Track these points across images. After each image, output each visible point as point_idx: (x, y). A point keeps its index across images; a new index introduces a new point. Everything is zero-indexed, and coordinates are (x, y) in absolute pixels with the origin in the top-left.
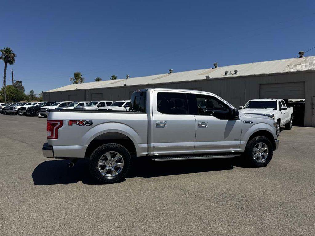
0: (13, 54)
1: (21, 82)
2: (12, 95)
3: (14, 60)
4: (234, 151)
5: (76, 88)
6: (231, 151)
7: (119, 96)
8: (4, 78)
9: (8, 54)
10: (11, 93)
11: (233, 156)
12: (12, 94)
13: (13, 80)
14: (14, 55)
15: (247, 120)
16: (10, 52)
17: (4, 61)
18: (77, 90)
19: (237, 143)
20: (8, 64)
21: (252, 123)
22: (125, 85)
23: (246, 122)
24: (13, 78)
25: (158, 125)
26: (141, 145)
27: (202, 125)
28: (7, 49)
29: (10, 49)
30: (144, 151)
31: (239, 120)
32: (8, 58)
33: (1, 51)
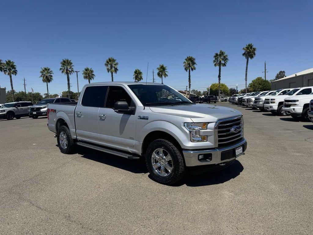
0: (254, 48)
1: (284, 72)
3: (255, 54)
5: (296, 75)
8: (246, 72)
12: (261, 85)
13: (265, 72)
14: (254, 49)
15: (142, 115)
18: (296, 77)
20: (249, 59)
23: (140, 118)
24: (265, 70)
25: (78, 114)
26: (72, 130)
27: (102, 118)
28: (249, 45)
29: (251, 44)
30: (75, 136)
31: (134, 114)
32: (250, 53)
33: (244, 49)
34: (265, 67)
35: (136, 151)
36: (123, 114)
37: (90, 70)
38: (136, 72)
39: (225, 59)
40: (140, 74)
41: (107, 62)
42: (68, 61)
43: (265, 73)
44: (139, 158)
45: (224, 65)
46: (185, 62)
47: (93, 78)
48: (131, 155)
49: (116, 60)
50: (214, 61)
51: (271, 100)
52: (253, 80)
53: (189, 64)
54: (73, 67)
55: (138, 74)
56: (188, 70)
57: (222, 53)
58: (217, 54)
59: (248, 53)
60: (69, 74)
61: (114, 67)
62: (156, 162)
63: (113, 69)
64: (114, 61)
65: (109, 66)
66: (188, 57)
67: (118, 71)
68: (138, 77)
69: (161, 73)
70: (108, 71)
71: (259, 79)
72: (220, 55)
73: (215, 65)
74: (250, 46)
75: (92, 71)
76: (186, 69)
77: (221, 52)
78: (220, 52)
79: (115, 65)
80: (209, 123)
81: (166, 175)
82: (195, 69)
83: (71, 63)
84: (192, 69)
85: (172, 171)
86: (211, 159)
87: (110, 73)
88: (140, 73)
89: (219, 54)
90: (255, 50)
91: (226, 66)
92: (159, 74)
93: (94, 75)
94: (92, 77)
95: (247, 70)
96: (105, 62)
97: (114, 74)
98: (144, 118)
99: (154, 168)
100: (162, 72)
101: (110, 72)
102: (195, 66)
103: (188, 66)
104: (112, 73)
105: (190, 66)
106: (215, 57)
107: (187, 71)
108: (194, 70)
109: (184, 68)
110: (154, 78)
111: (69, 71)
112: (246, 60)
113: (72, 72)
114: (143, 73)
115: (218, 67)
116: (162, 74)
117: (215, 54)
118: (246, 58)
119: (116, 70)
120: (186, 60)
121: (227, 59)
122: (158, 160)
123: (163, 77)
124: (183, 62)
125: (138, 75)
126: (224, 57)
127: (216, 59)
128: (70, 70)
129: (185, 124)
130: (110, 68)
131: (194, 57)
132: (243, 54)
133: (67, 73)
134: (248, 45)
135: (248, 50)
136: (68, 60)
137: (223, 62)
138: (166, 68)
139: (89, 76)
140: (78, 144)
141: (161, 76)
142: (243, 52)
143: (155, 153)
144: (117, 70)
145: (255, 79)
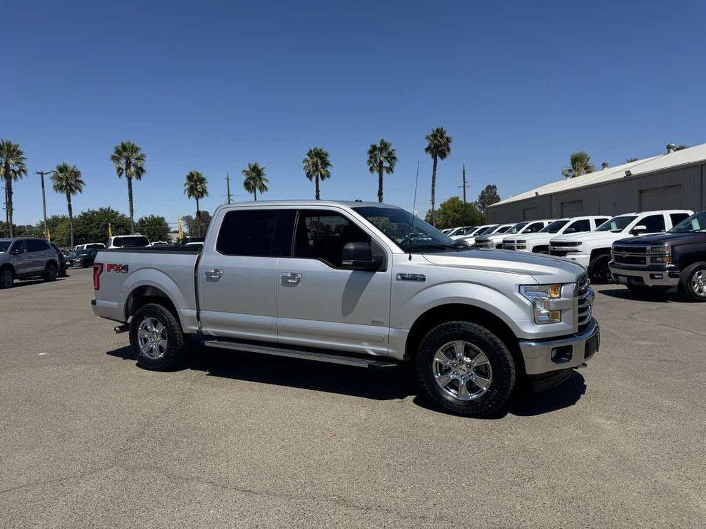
0: (447, 138)
1: (494, 187)
2: (458, 216)
3: (449, 150)
4: (374, 351)
5: (537, 193)
6: (364, 349)
7: (615, 204)
8: (433, 186)
9: (439, 141)
10: (455, 211)
11: (364, 364)
12: (458, 213)
13: (464, 186)
14: (448, 140)
15: (407, 272)
16: (442, 137)
17: (430, 156)
18: (538, 197)
19: (382, 331)
20: (439, 159)
21: (424, 280)
22: (628, 173)
23: (403, 277)
24: (464, 183)
25: (208, 275)
26: (186, 312)
27: (290, 281)
28: (437, 130)
29: (442, 129)
30: (193, 325)
31: (384, 270)
32: (439, 147)
33: (427, 138)
34: (464, 177)
35: (390, 351)
36: (352, 271)
37: (72, 171)
38: (190, 177)
39: (391, 158)
40: (201, 183)
41: (118, 152)
42: (9, 145)
43: (464, 189)
44: (395, 365)
45: (390, 170)
46: (306, 160)
47: (80, 191)
48: (373, 360)
49: (139, 149)
50: (369, 162)
51: (518, 242)
52: (442, 203)
53: (315, 165)
54: (23, 161)
55: (196, 182)
56: (314, 178)
57: (384, 146)
58: (374, 148)
59: (437, 147)
60: (13, 179)
61: (135, 165)
62: (444, 371)
63: (133, 169)
64: (134, 149)
65: (123, 161)
66: (312, 150)
67: (143, 173)
68: (196, 190)
69: (252, 183)
70: (120, 175)
71: (454, 200)
72: (381, 150)
73: (371, 170)
74: (439, 133)
75: (77, 174)
76: (309, 176)
77: (382, 142)
78: (381, 144)
79: (136, 159)
80: (562, 284)
81: (473, 396)
82: (328, 177)
83: (19, 153)
84: (323, 177)
85: (491, 387)
86: (570, 357)
87: (124, 178)
88: (202, 180)
89: (378, 145)
90: (450, 142)
91: (392, 171)
92: (247, 185)
93: (81, 182)
94: (77, 188)
95: (434, 182)
96: (112, 152)
97: (134, 179)
98: (414, 278)
99: (441, 385)
100: (255, 179)
101: (124, 175)
102: (329, 169)
103: (315, 169)
104: (130, 179)
105: (317, 169)
106: (371, 152)
107: (311, 181)
108: (327, 179)
109: (305, 175)
110: (230, 194)
111: (13, 170)
112: (433, 161)
113: (20, 174)
114: (208, 180)
115: (376, 175)
116: (256, 185)
117: (371, 146)
118: (433, 157)
119: (140, 172)
120: (309, 155)
121: (394, 158)
122: (451, 367)
123: (258, 191)
124: (302, 161)
125: (197, 185)
126: (390, 154)
127: (371, 157)
128: (16, 169)
129: (522, 289)
130: (124, 167)
131: (325, 150)
132: (427, 149)
133: (7, 176)
134: (435, 130)
135: (436, 142)
136: (10, 143)
137: (386, 164)
138: (264, 172)
139: (68, 184)
140: (208, 343)
141: (254, 189)
142: (427, 144)
143: (442, 351)
144: (143, 171)
145: (446, 201)
